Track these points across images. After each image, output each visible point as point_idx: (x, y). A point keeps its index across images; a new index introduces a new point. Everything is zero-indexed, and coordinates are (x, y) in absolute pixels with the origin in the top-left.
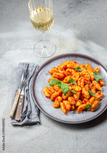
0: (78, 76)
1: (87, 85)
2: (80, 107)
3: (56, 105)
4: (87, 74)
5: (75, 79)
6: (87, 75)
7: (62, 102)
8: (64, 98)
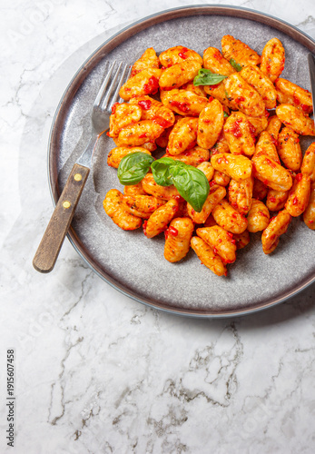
0: (220, 116)
1: (264, 140)
2: (268, 233)
3: (177, 254)
4: (248, 92)
5: (211, 130)
6: (252, 94)
7: (194, 234)
8: (197, 222)
